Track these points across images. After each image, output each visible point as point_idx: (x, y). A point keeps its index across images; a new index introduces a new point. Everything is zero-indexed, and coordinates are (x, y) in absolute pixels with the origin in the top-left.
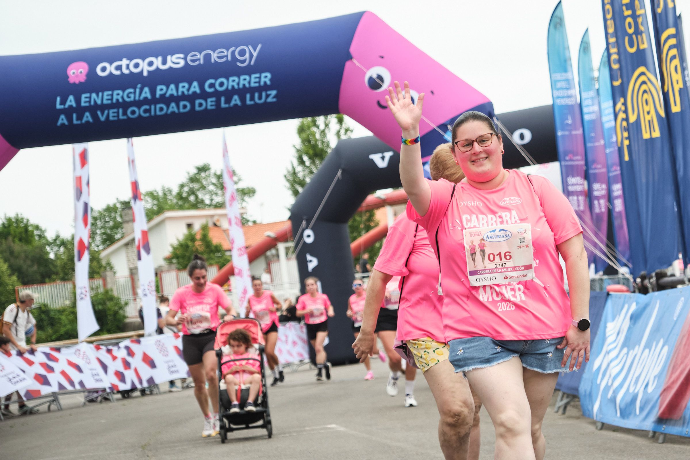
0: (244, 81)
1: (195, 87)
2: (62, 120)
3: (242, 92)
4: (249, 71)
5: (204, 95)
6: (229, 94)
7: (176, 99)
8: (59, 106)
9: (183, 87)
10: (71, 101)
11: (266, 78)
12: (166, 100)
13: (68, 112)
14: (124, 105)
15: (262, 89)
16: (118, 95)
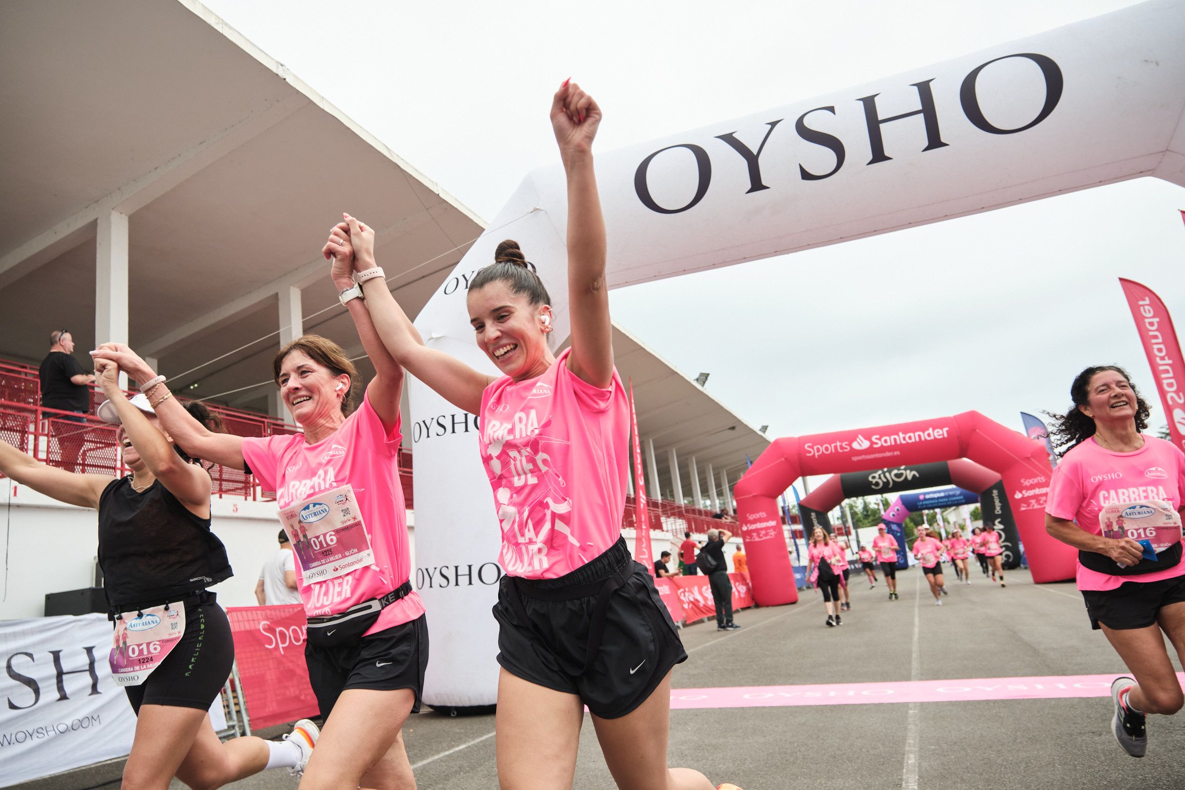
0: (957, 498)
1: (947, 500)
2: (919, 507)
3: (957, 500)
4: (958, 496)
5: (949, 501)
6: (954, 501)
7: (944, 502)
8: (918, 504)
9: (944, 500)
10: (921, 503)
11: (962, 497)
12: (941, 502)
13: (921, 505)
14: (932, 504)
15: (962, 500)
16: (931, 502)
